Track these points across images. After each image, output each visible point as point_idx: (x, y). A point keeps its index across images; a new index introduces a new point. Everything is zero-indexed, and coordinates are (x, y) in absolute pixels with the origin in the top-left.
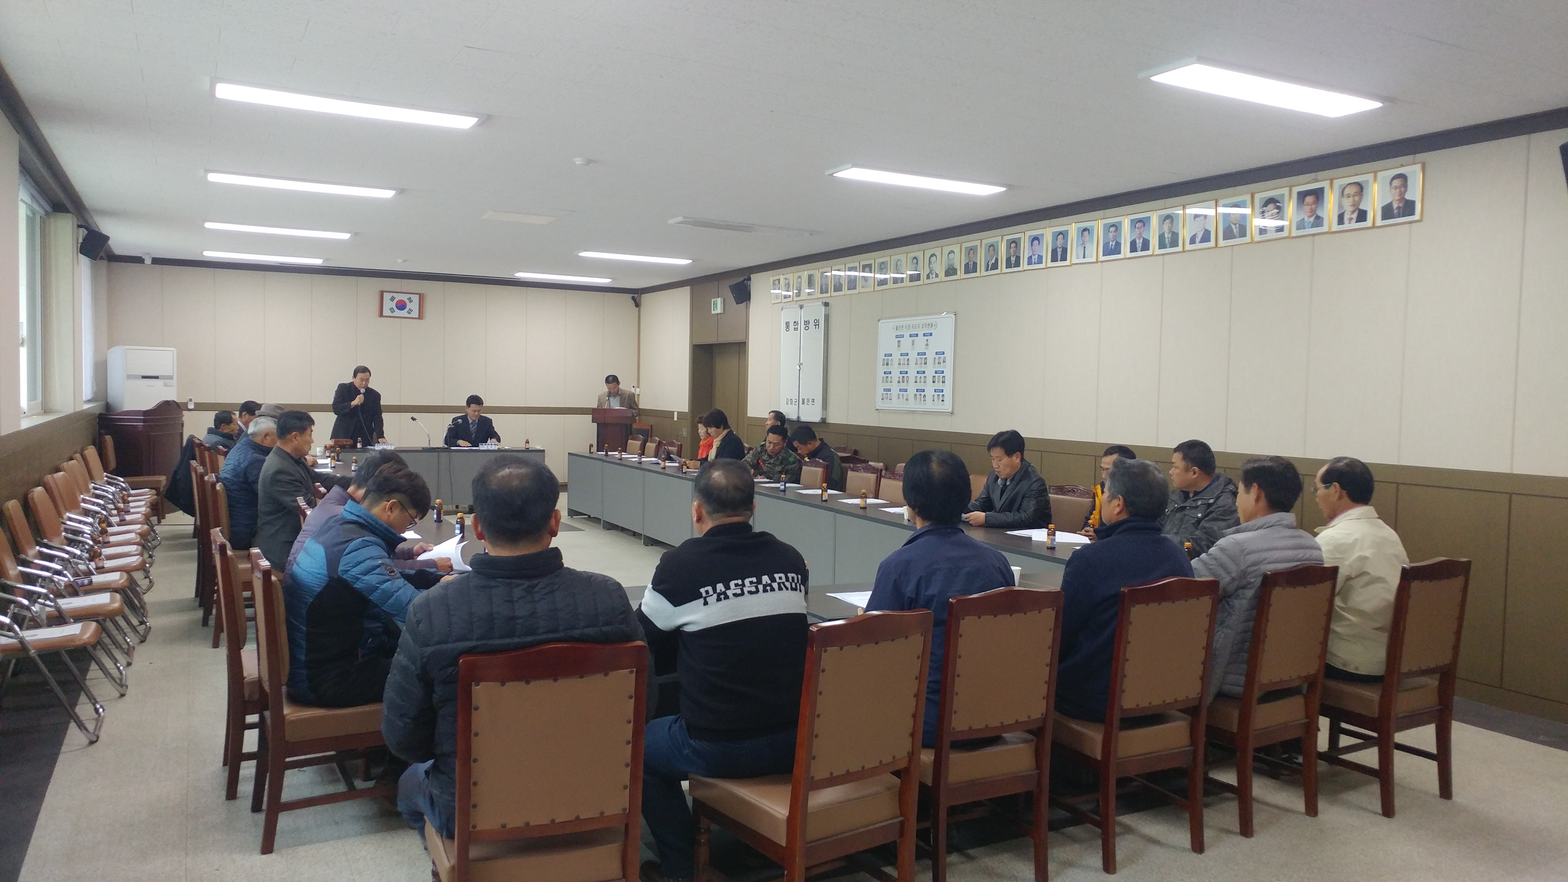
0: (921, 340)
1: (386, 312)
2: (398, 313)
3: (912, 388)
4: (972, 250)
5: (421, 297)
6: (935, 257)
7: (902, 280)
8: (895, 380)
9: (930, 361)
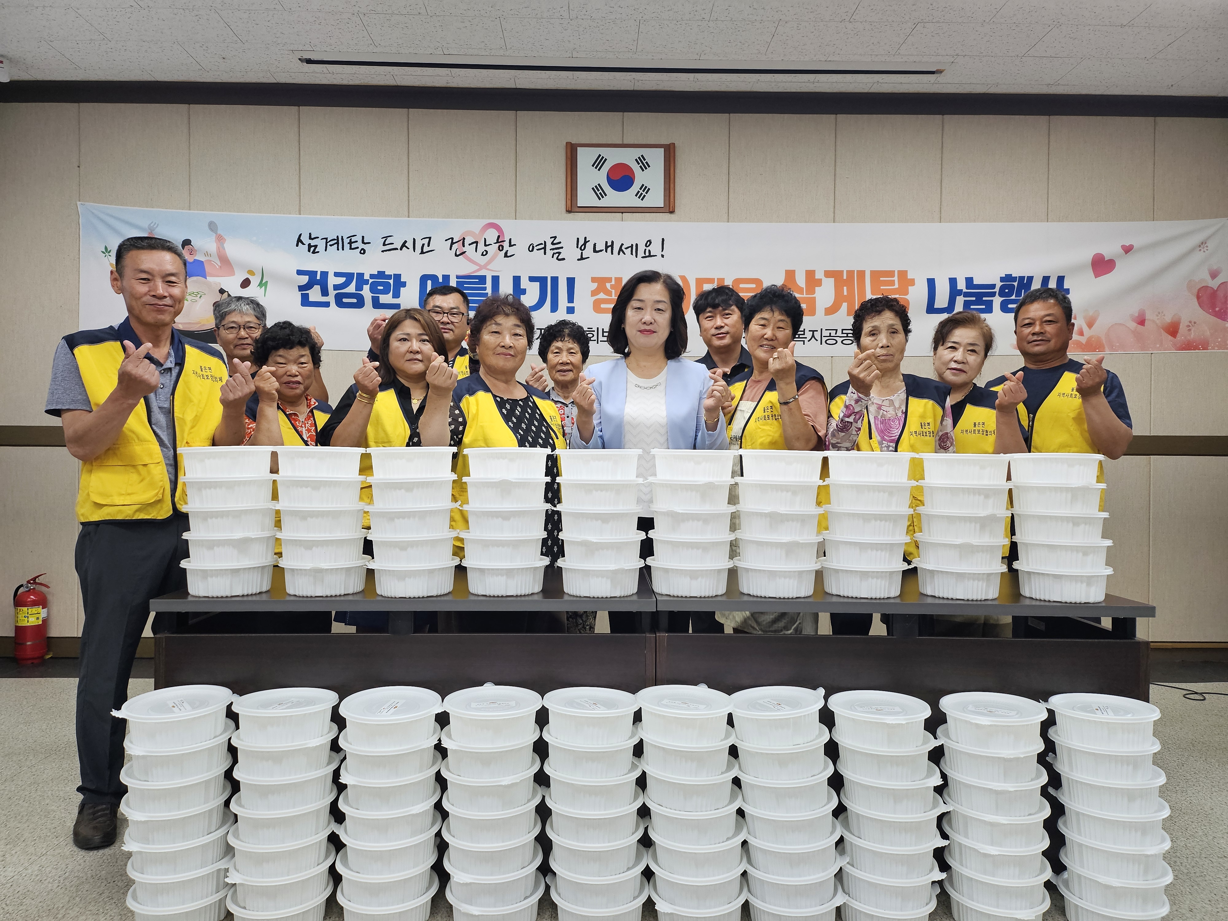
1: (586, 197)
2: (614, 198)
5: (670, 152)
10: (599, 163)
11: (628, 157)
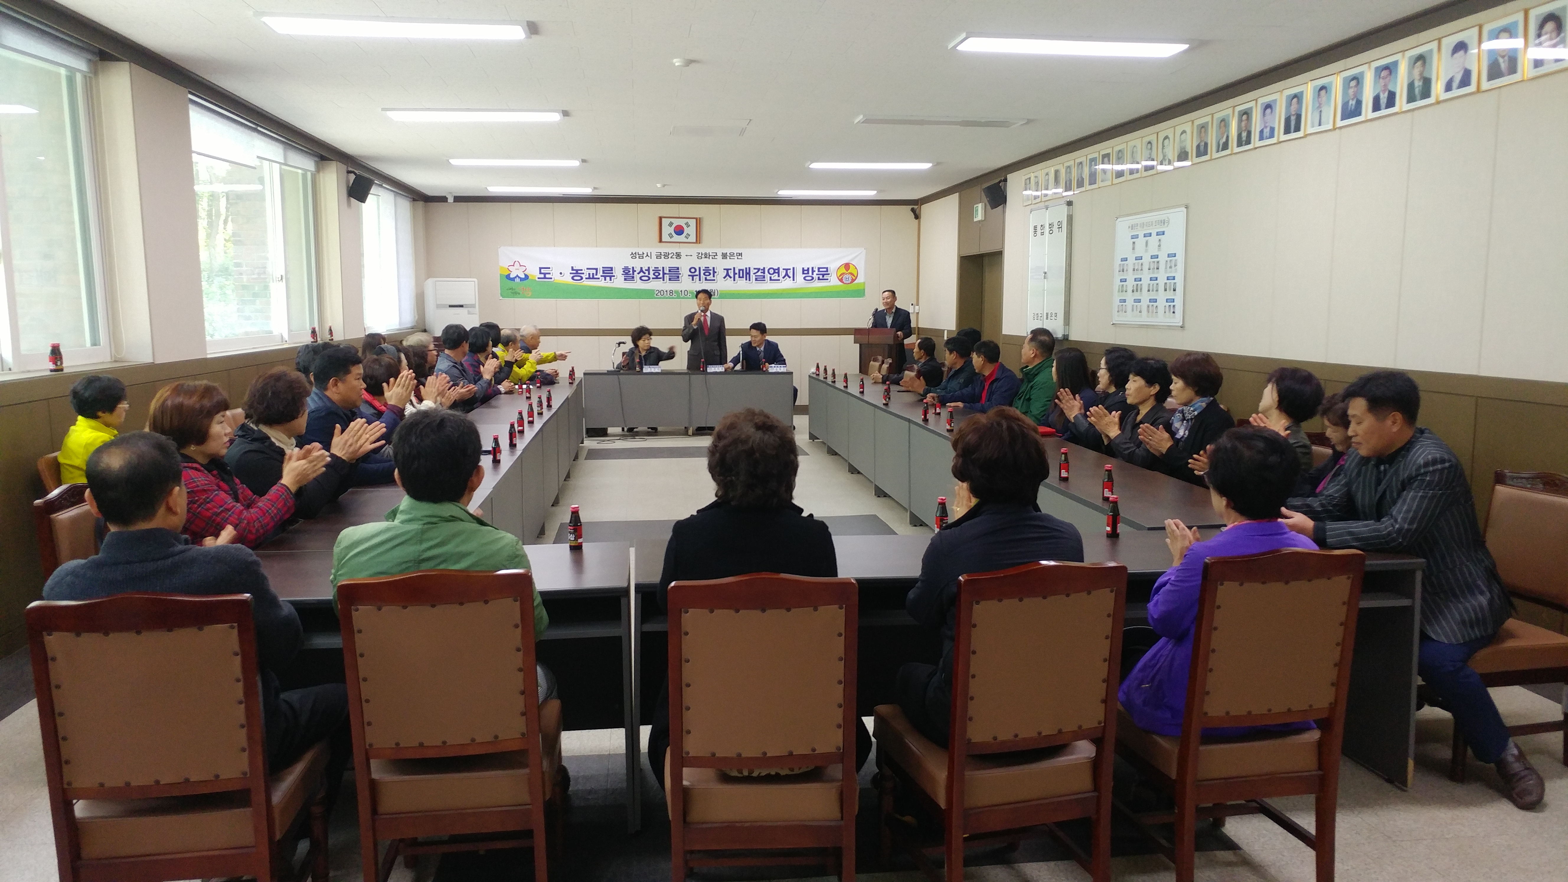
0: (1154, 239)
1: (665, 237)
2: (677, 238)
3: (1145, 297)
4: (1203, 128)
5: (698, 221)
6: (1167, 139)
7: (1137, 171)
8: (1130, 290)
9: (1162, 266)
10: (671, 224)
11: (682, 222)
